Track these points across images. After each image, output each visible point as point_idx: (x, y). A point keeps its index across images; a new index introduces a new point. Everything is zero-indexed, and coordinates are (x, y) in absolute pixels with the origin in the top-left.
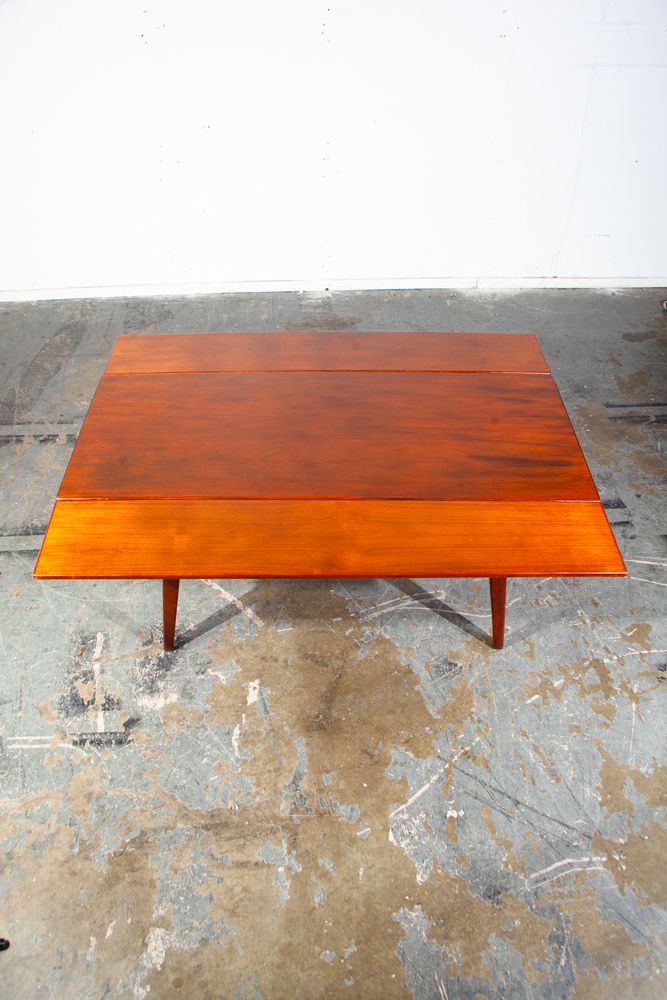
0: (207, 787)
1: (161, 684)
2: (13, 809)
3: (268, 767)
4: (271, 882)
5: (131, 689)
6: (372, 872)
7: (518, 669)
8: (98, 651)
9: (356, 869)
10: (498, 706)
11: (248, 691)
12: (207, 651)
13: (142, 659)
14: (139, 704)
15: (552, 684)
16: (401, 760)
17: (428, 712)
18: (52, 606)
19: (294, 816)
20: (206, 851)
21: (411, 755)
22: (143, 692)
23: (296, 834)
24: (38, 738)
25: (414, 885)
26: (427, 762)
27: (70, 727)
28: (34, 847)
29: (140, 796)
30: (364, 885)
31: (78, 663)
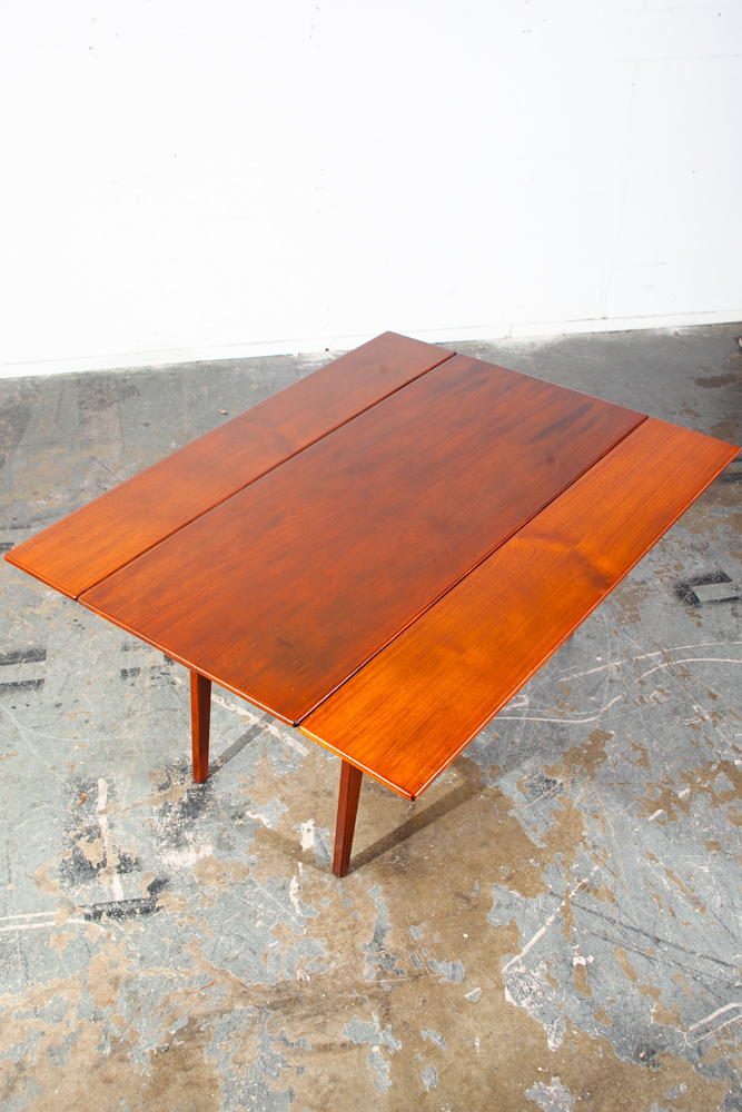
0: (266, 955)
1: (189, 835)
2: (17, 1006)
3: (340, 925)
4: (365, 1065)
5: (151, 844)
6: (490, 1041)
7: (632, 781)
8: (102, 801)
9: (472, 1038)
10: (615, 827)
11: (300, 834)
12: (242, 791)
13: (161, 806)
14: (165, 862)
15: (676, 795)
16: (505, 901)
17: (529, 841)
18: (34, 751)
19: (383, 981)
20: (277, 1035)
21: (517, 894)
22: (167, 847)
23: (389, 1004)
24: (39, 915)
25: (545, 1052)
26: (539, 901)
27: (78, 897)
28: (51, 1052)
29: (182, 975)
30: (483, 1058)
31: (78, 818)
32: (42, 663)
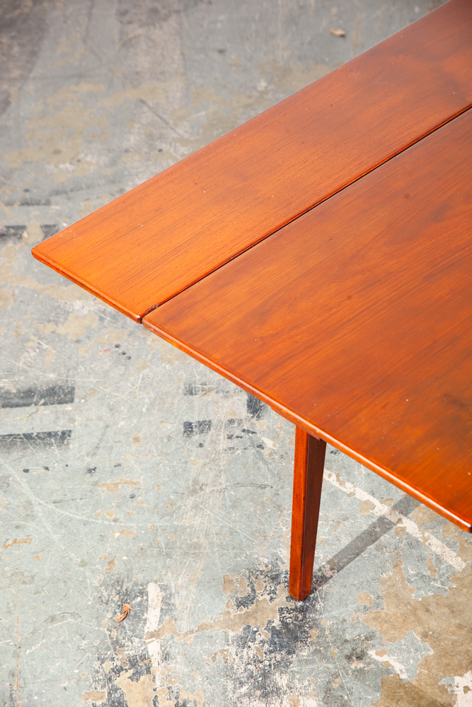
1: (281, 680)
5: (225, 690)
8: (152, 618)
11: (453, 694)
12: (362, 617)
13: (240, 631)
18: (55, 537)
22: (249, 695)
31: (117, 642)
32: (69, 407)
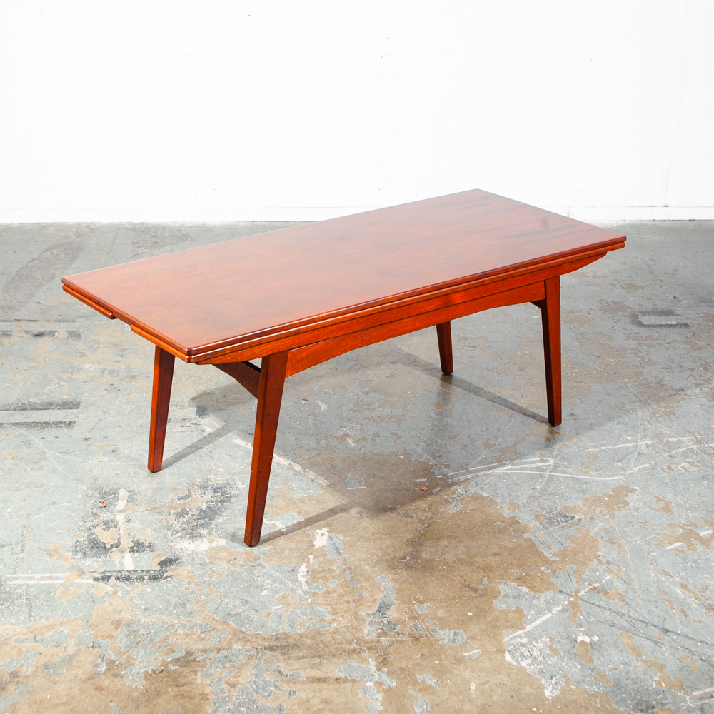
0: (269, 614)
2: (16, 634)
4: (357, 695)
5: (166, 535)
6: (486, 687)
7: (652, 522)
8: (121, 504)
9: (467, 684)
10: (631, 551)
11: (314, 537)
13: (179, 510)
15: (697, 534)
16: (513, 594)
17: (543, 555)
18: (59, 468)
19: (383, 639)
20: (273, 668)
21: (526, 590)
22: (181, 537)
23: (386, 654)
24: (48, 575)
25: (542, 699)
26: (548, 595)
27: (89, 566)
28: (46, 666)
29: (183, 623)
30: (477, 698)
31: (96, 514)
32: (75, 411)
